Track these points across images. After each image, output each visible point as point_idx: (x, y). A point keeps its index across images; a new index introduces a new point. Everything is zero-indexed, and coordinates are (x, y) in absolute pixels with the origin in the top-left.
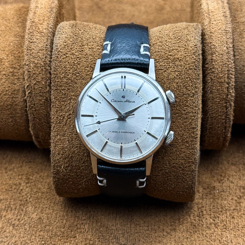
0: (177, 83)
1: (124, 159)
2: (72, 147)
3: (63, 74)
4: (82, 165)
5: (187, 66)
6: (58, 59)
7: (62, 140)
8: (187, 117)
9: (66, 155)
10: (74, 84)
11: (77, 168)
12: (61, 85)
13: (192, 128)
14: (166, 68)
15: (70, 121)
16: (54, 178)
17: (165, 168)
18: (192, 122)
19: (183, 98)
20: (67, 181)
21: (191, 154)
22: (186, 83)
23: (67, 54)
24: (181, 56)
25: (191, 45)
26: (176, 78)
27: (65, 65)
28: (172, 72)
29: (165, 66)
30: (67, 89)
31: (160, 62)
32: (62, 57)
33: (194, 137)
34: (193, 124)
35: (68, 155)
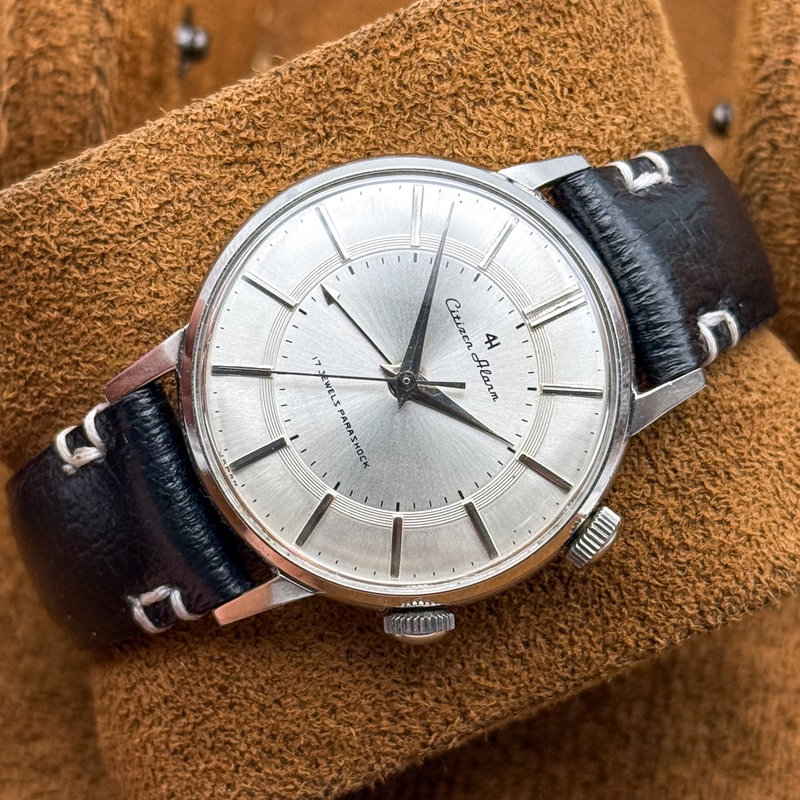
2: (144, 239)
29: (675, 471)
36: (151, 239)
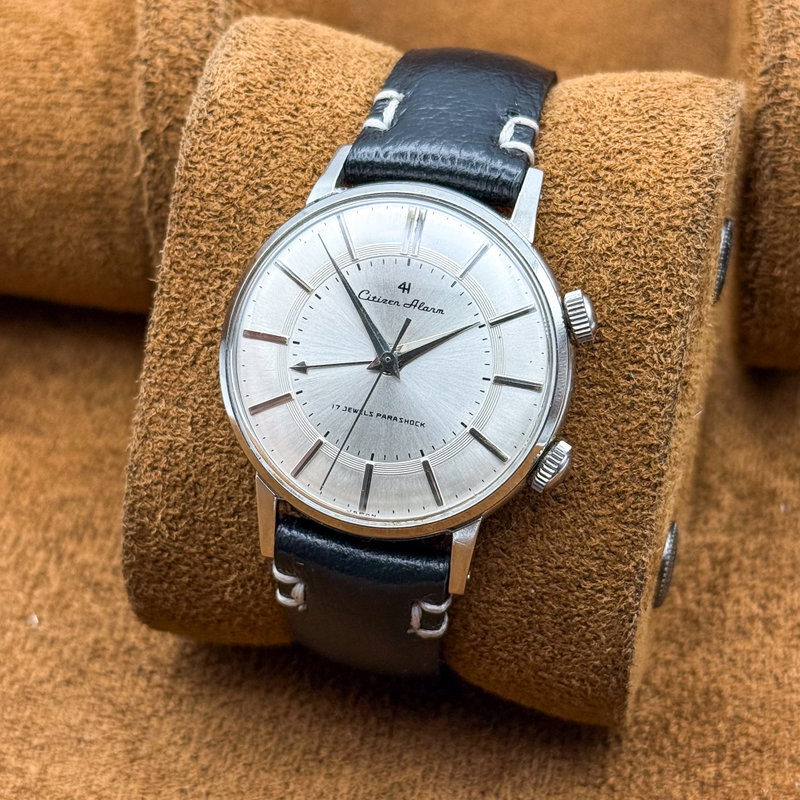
0: (616, 273)
1: (370, 517)
2: (205, 449)
3: (214, 185)
4: (228, 520)
5: (662, 215)
6: (204, 129)
7: (173, 418)
8: (633, 404)
9: (178, 476)
10: (245, 222)
11: (211, 529)
12: (199, 222)
13: (644, 446)
14: (585, 211)
15: (211, 353)
16: (126, 553)
17: (526, 580)
18: (651, 422)
19: (629, 331)
20: (172, 573)
21: (630, 542)
22: (649, 278)
23: (239, 114)
24: (648, 175)
25: (690, 143)
26: (615, 253)
27: (224, 154)
28: (604, 228)
29: (581, 203)
30: (219, 237)
31: (566, 188)
32: (221, 124)
33: (648, 479)
34: (651, 433)
35: (184, 476)
36: (207, 445)
